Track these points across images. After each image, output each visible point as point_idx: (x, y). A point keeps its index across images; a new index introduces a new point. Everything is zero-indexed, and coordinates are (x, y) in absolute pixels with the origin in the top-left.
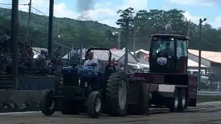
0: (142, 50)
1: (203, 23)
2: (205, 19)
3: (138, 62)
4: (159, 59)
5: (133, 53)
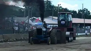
0: (34, 17)
1: (59, 6)
2: (60, 5)
3: (33, 22)
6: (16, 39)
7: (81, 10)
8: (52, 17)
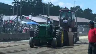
0: (24, 16)
1: (50, 4)
3: (22, 21)
4: (64, 21)
5: (19, 17)
6: (4, 39)
7: (73, 7)
8: (42, 15)
